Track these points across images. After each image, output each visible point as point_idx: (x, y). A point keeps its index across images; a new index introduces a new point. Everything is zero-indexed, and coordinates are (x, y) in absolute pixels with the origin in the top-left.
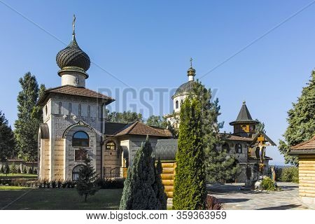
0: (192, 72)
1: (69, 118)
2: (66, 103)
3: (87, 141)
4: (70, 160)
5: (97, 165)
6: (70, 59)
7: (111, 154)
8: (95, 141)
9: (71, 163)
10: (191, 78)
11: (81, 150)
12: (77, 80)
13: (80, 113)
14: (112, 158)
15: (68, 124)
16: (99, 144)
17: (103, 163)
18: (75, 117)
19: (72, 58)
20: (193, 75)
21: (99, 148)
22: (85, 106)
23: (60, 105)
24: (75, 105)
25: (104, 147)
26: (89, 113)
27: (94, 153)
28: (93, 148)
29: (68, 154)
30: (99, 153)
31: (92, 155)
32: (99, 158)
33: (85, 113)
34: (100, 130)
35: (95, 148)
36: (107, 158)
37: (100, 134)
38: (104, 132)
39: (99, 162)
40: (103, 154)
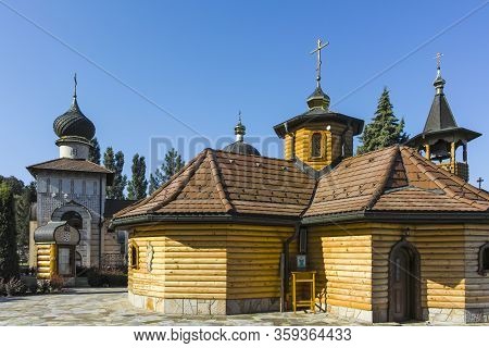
0: (241, 130)
1: (58, 196)
2: (55, 179)
3: (78, 225)
5: (92, 250)
7: (114, 238)
8: (89, 223)
10: (238, 137)
12: (74, 152)
13: (72, 190)
15: (58, 204)
16: (96, 226)
17: (102, 248)
18: (66, 195)
20: (243, 134)
21: (97, 231)
22: (78, 183)
23: (48, 182)
24: (66, 181)
25: (104, 230)
26: (84, 190)
27: (88, 236)
28: (87, 231)
30: (97, 237)
33: (78, 189)
34: (98, 209)
35: (89, 231)
36: (108, 242)
37: (97, 214)
38: (103, 212)
39: (97, 247)
40: (103, 238)
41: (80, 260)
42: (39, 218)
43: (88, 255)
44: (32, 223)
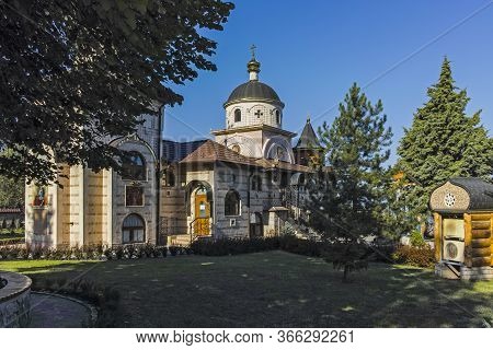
0: (255, 67)
4: (119, 205)
7: (168, 194)
9: (119, 210)
10: (253, 76)
11: (135, 187)
14: (169, 201)
17: (160, 209)
20: (257, 72)
29: (115, 195)
30: (157, 192)
31: (149, 196)
32: (157, 201)
34: (156, 150)
36: (164, 200)
40: (161, 195)
41: (144, 228)
43: (154, 219)
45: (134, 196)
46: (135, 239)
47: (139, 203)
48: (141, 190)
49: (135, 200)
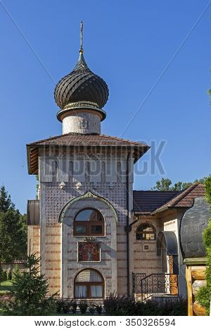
1: (69, 187)
3: (99, 230)
4: (70, 261)
5: (119, 268)
6: (73, 90)
7: (146, 247)
8: (114, 225)
9: (71, 265)
11: (89, 243)
12: (85, 124)
14: (148, 255)
15: (68, 198)
16: (122, 231)
17: (131, 264)
18: (79, 184)
19: (76, 87)
21: (123, 238)
25: (132, 235)
27: (113, 246)
28: (111, 238)
29: (66, 251)
30: (123, 247)
31: (109, 251)
32: (123, 256)
34: (124, 203)
35: (114, 237)
36: (139, 255)
37: (124, 212)
38: (131, 207)
39: (124, 264)
40: (132, 249)
41: (102, 283)
42: (43, 220)
43: (114, 275)
44: (30, 229)
45: (89, 252)
46: (93, 294)
47: (96, 258)
48: (98, 245)
49: (89, 255)
